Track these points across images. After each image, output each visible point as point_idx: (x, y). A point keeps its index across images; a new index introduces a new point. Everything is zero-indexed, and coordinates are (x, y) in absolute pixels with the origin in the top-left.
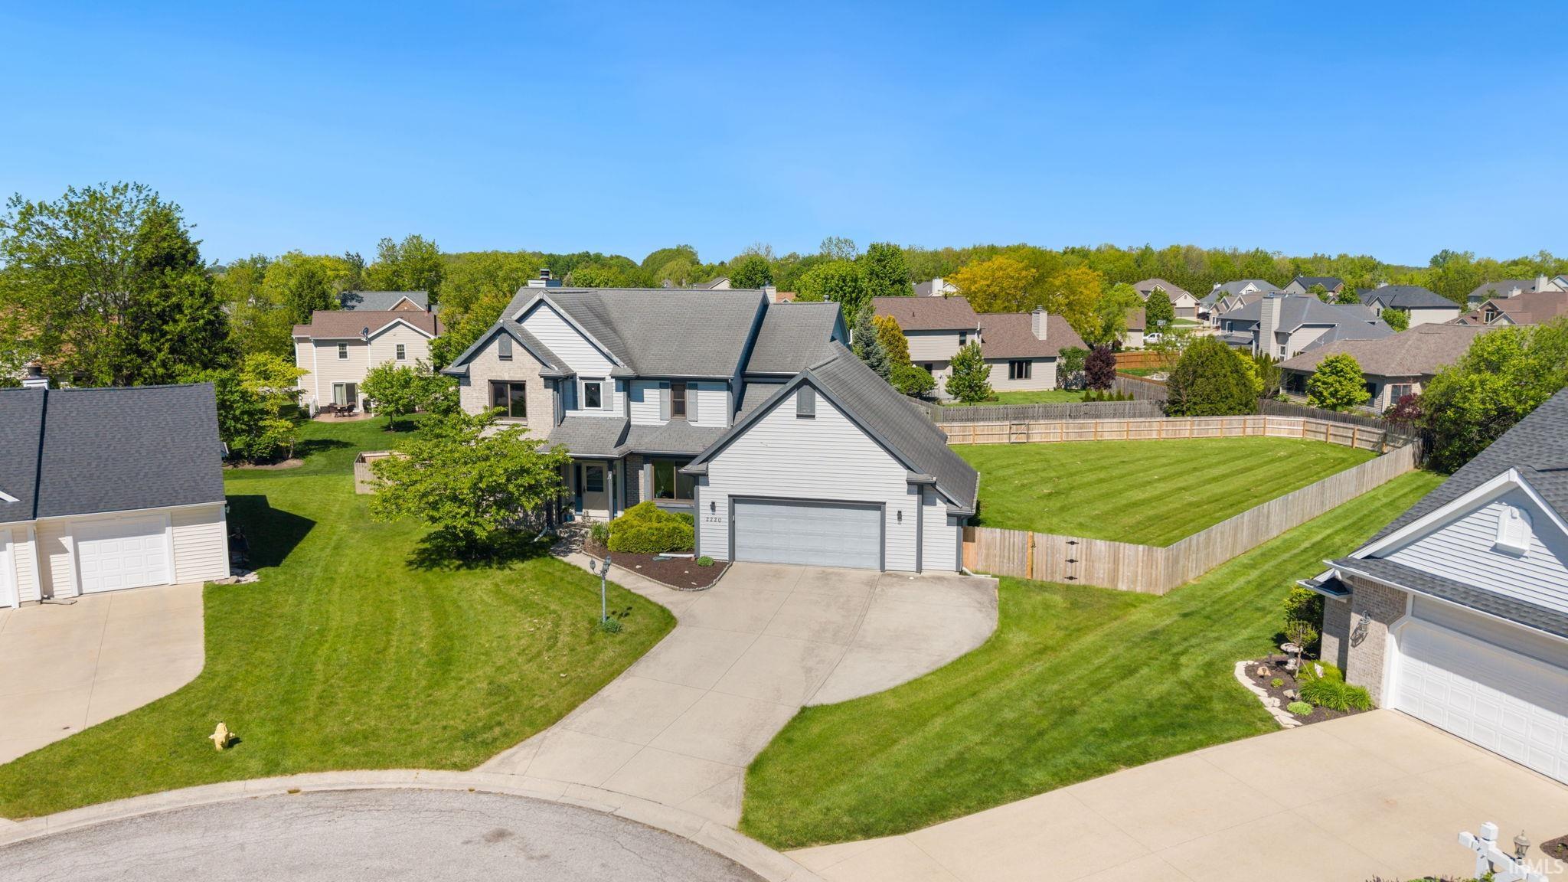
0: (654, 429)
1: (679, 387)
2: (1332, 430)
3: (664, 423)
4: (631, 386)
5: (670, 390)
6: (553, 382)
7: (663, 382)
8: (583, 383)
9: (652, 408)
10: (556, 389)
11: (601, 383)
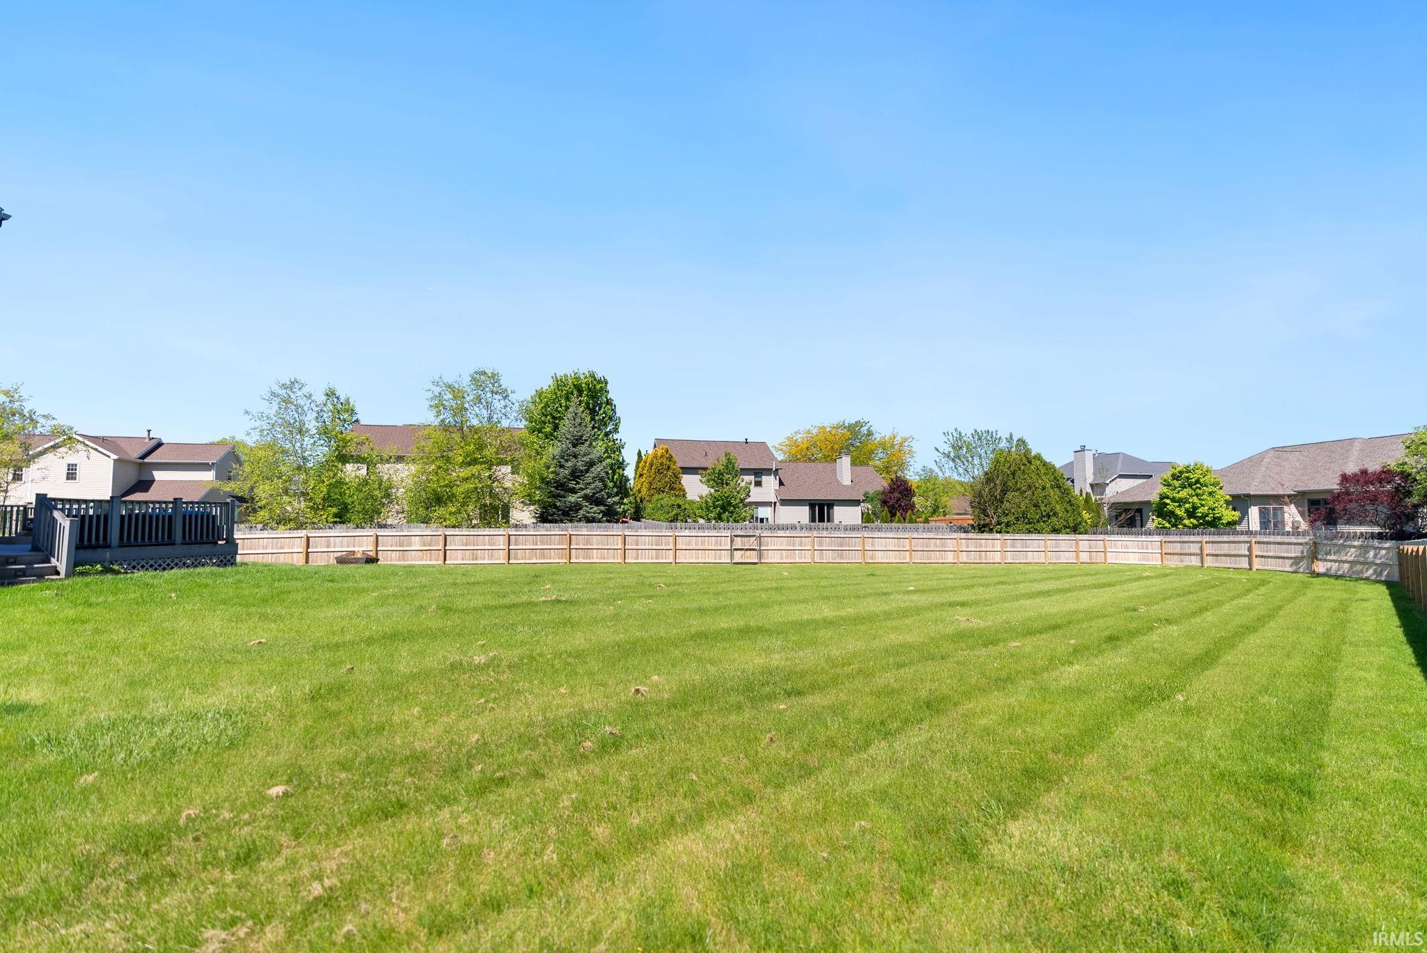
2: (1208, 549)
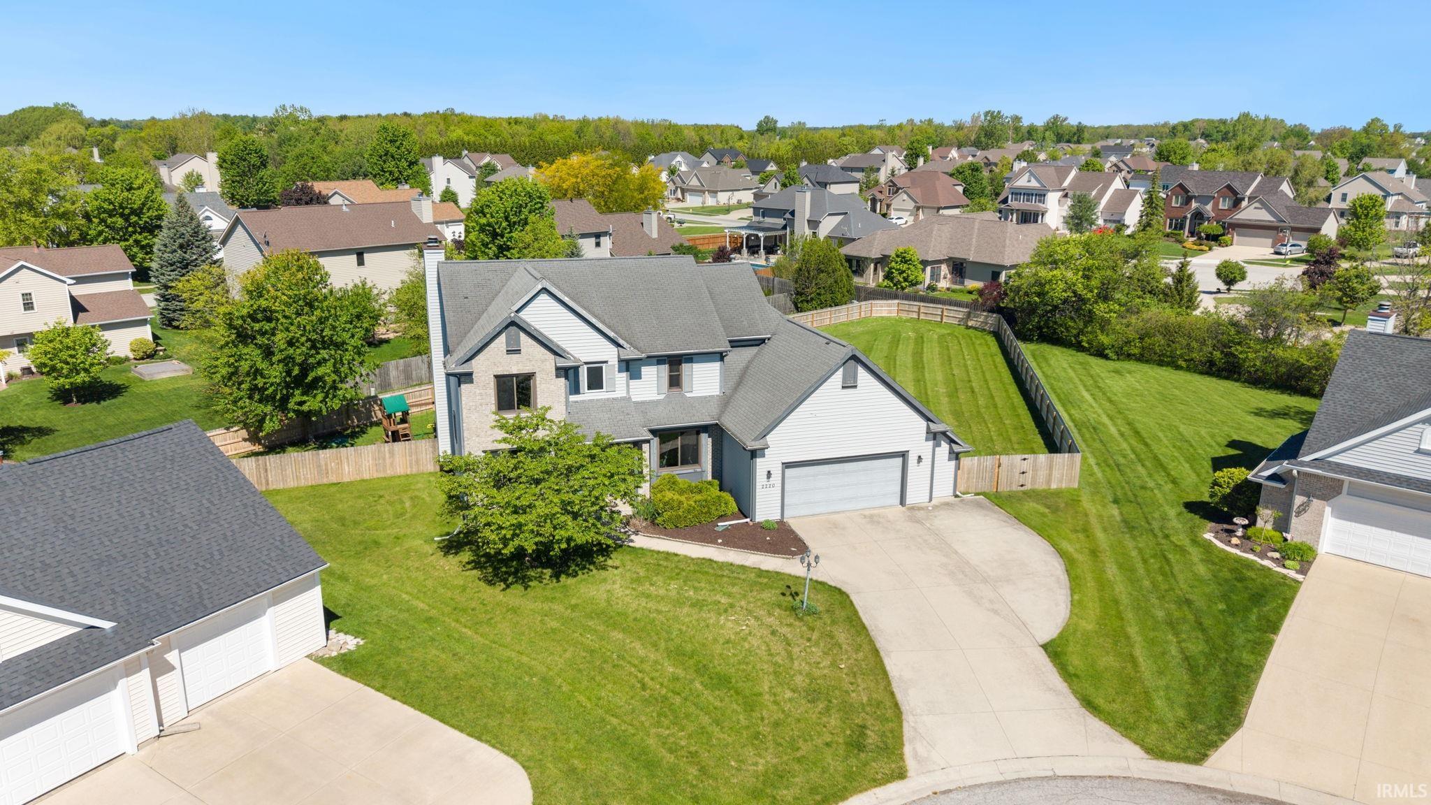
0: (657, 402)
1: (675, 363)
2: (923, 310)
3: (662, 397)
4: (630, 367)
5: (667, 366)
6: (563, 372)
7: (660, 360)
8: (586, 367)
9: (652, 382)
10: (567, 378)
11: (604, 366)
